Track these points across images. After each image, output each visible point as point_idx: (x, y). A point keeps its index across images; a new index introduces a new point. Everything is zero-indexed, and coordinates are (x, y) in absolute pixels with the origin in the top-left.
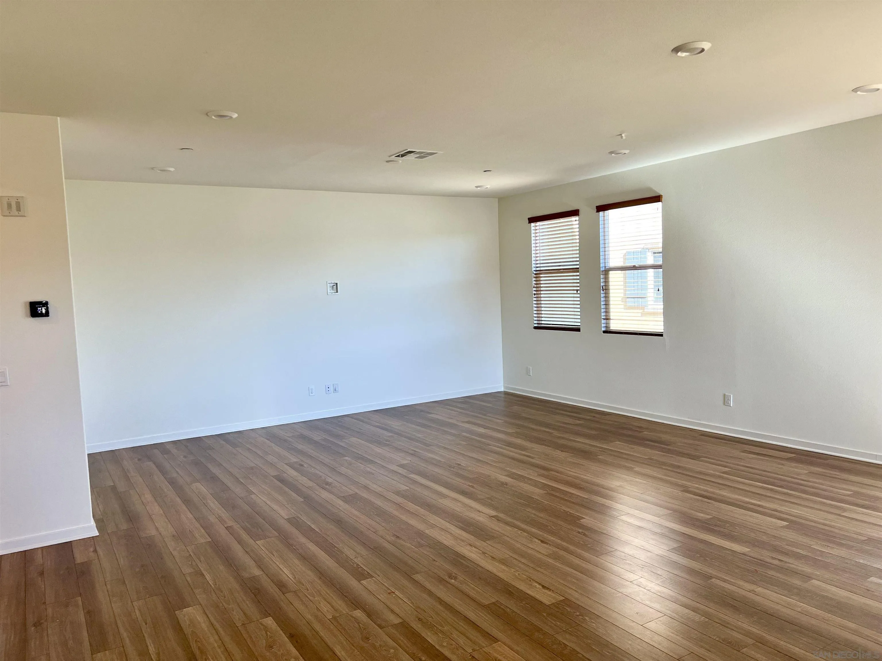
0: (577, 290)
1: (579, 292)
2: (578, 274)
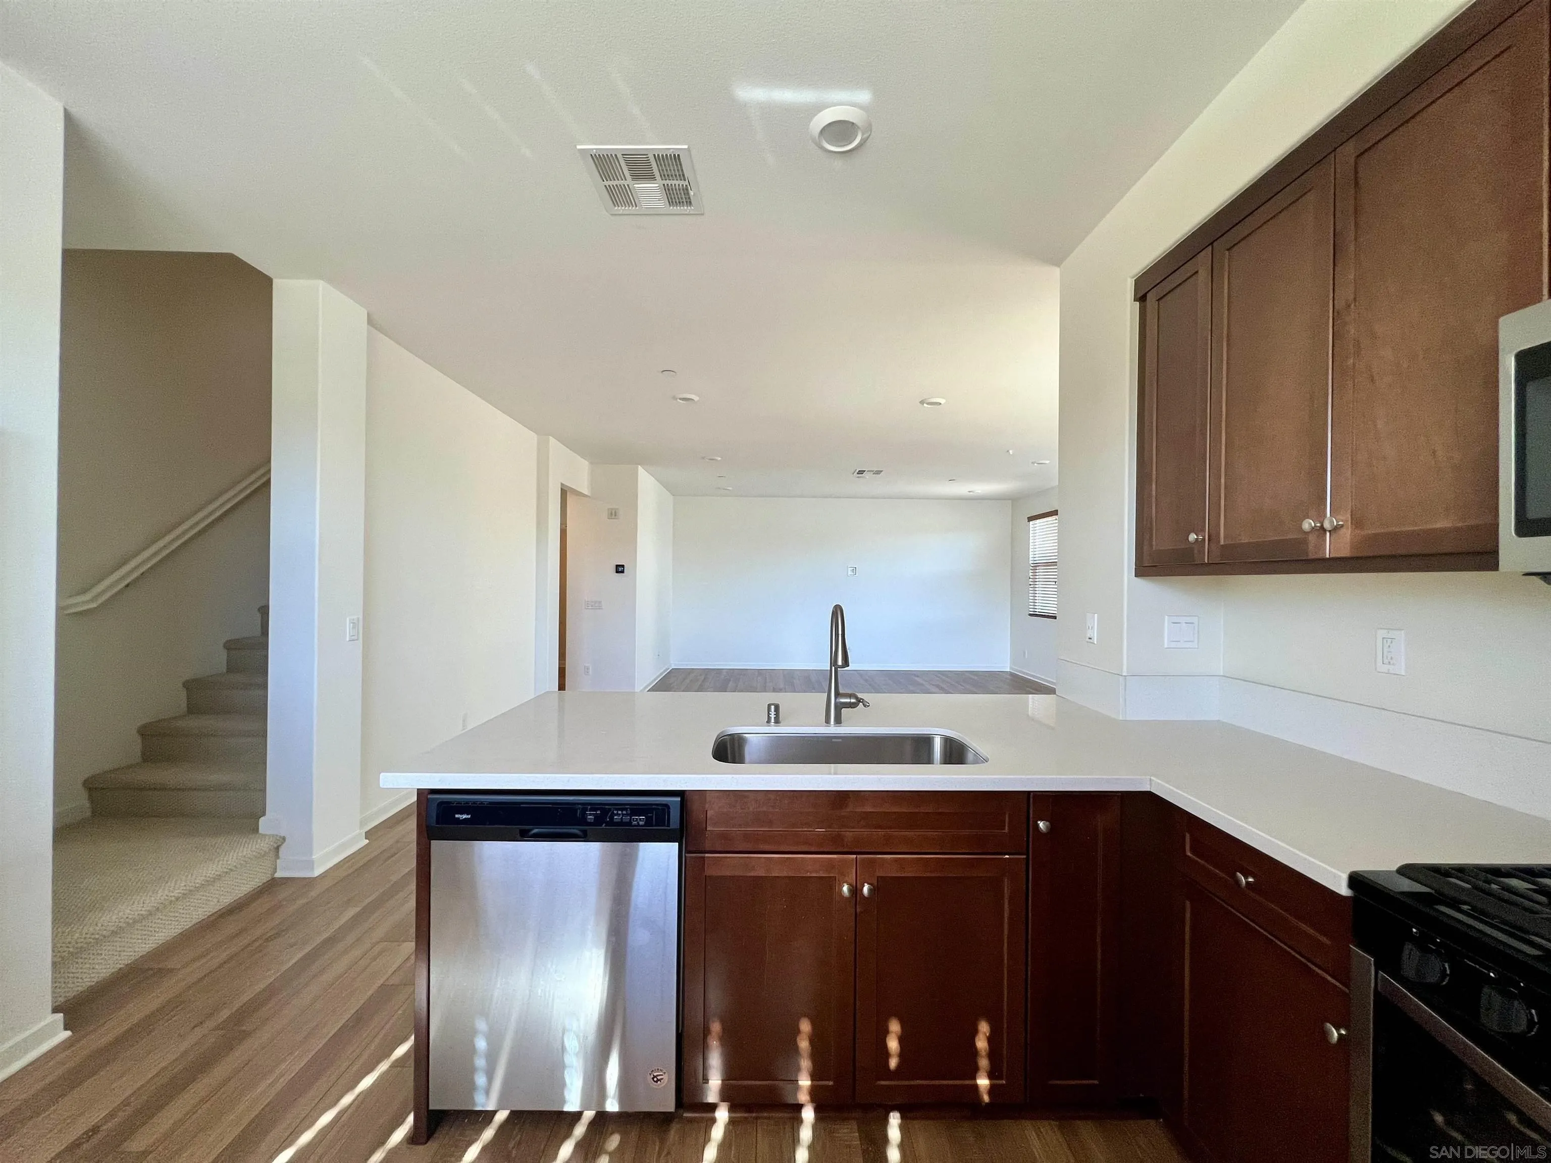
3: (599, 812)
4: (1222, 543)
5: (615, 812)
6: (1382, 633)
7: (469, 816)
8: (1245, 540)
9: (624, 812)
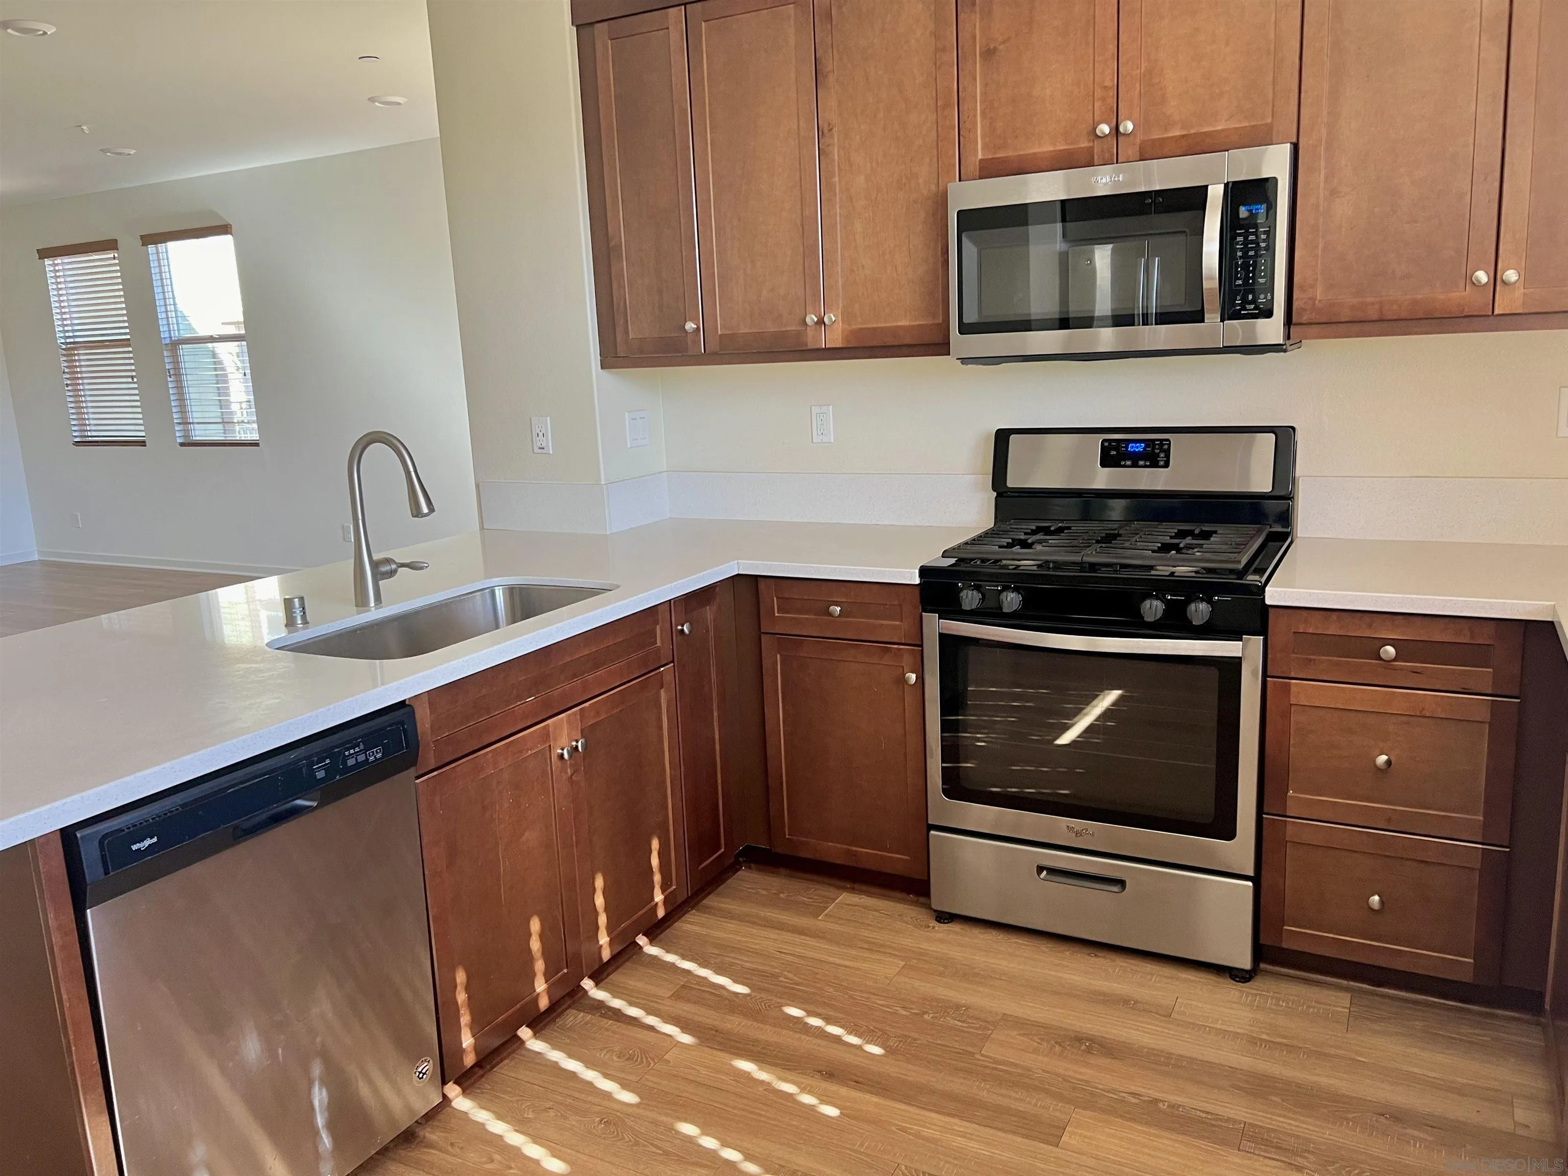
0: (132, 377)
1: (135, 380)
2: (130, 349)
3: (328, 761)
4: (720, 333)
5: (347, 753)
6: (815, 410)
7: (155, 840)
8: (743, 330)
9: (357, 749)
